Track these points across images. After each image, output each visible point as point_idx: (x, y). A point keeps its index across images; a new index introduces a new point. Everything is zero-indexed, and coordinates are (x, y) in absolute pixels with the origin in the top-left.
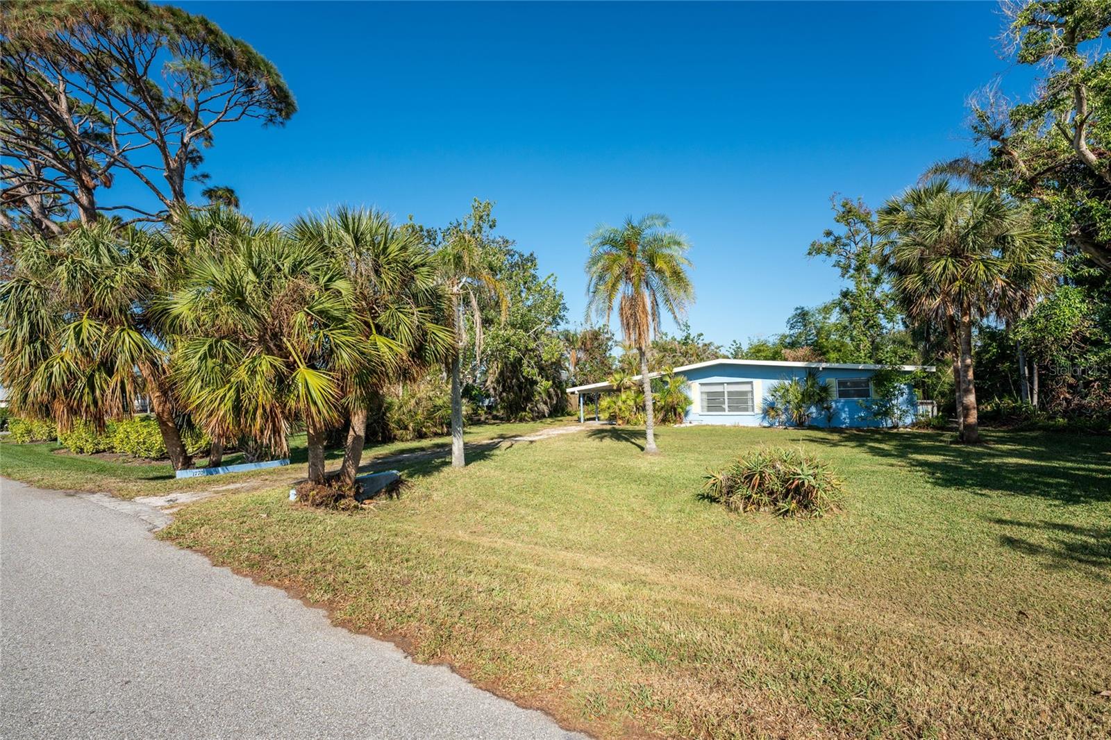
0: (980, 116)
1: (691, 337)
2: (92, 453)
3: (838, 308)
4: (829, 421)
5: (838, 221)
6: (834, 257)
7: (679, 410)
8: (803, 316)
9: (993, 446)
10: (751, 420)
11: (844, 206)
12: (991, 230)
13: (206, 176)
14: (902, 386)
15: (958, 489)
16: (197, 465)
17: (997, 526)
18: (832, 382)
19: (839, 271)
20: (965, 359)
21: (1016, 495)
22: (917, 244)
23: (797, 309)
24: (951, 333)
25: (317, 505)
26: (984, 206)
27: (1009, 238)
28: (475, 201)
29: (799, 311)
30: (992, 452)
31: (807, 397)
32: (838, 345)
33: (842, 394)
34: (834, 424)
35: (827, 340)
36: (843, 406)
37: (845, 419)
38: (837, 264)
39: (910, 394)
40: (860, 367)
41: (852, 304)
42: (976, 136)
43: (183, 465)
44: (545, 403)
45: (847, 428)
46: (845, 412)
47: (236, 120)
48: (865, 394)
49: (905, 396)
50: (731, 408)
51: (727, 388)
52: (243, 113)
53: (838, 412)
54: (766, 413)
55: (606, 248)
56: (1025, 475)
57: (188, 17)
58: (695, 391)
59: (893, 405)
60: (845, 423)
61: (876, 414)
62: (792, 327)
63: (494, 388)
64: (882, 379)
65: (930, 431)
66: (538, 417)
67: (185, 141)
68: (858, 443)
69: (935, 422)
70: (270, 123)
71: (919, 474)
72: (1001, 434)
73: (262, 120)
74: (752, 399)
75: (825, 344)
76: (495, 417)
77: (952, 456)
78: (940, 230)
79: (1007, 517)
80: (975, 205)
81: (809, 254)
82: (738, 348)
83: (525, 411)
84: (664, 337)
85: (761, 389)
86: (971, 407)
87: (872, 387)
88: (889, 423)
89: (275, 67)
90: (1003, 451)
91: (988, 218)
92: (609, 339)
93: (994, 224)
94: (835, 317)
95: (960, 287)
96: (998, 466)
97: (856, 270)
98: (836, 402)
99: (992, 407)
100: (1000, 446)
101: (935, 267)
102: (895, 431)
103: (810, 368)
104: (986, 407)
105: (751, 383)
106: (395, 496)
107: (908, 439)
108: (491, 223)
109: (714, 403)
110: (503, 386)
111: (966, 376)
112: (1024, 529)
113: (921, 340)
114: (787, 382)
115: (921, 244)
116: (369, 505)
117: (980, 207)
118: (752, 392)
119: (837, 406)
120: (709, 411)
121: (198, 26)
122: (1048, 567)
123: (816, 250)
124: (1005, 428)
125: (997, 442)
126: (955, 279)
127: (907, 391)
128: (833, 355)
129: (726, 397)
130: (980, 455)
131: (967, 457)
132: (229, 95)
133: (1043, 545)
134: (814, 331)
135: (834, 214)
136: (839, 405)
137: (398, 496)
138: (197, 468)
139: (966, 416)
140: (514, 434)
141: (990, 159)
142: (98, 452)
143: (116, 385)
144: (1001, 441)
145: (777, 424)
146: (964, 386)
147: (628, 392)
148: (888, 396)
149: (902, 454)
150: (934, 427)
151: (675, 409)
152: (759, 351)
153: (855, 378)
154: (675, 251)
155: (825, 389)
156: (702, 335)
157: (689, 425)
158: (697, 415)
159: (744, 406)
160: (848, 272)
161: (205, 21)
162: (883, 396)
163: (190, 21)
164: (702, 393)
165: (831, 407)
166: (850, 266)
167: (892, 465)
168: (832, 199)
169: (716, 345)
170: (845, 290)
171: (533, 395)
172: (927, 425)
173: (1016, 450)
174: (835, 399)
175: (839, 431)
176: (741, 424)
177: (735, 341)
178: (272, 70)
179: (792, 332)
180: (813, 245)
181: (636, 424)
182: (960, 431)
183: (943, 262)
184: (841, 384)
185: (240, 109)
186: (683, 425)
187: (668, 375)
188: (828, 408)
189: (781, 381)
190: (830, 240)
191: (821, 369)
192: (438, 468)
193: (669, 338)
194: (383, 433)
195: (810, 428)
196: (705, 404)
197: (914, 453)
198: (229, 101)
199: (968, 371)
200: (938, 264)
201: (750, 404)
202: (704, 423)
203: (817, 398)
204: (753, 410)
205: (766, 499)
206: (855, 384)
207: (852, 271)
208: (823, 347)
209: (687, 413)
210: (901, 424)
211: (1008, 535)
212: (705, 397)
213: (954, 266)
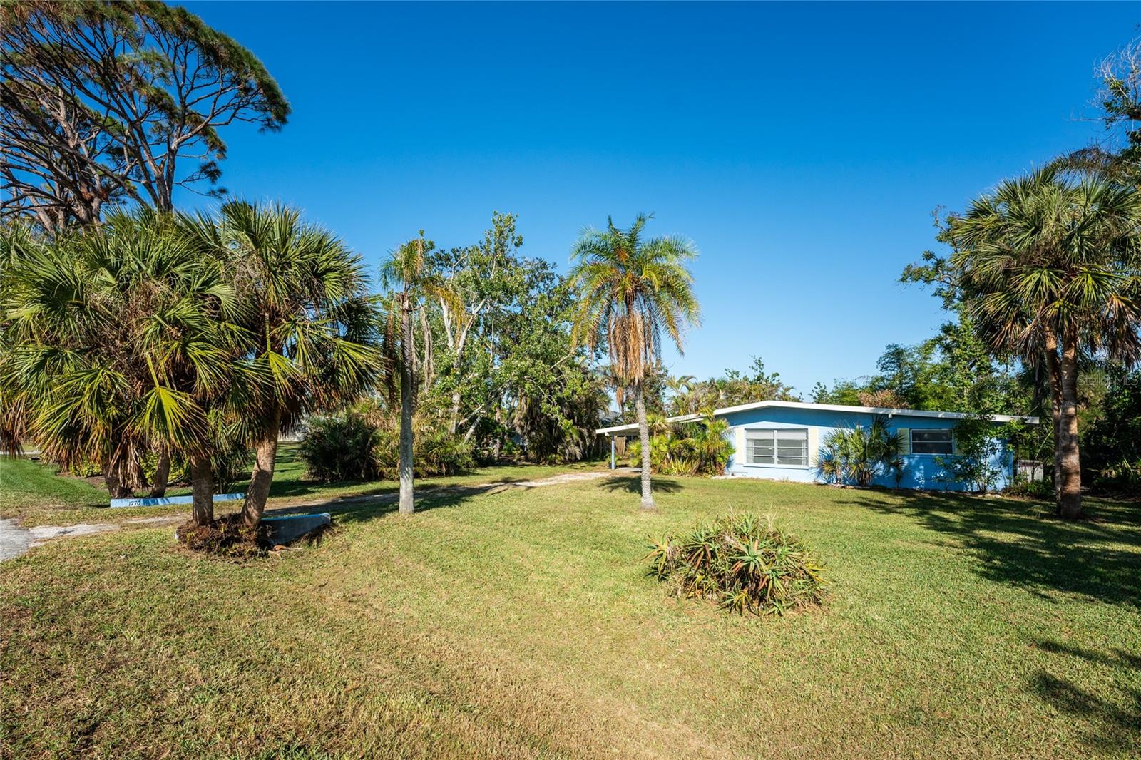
0: (1114, 88)
1: (765, 377)
2: (88, 477)
3: (937, 346)
4: (898, 481)
5: (941, 241)
6: (935, 285)
7: (719, 459)
8: (897, 355)
9: (1100, 524)
10: (804, 475)
11: (949, 223)
12: (1108, 231)
13: (223, 191)
14: (994, 440)
15: (1014, 585)
16: (135, 494)
17: (1037, 653)
18: (905, 432)
19: (940, 301)
20: (1067, 408)
21: (1097, 600)
22: (1002, 252)
23: (889, 347)
24: (1053, 373)
25: (196, 549)
26: (1099, 200)
27: (1132, 241)
28: (496, 214)
29: (892, 349)
30: (1095, 532)
31: (871, 451)
32: (939, 391)
33: (917, 448)
34: (904, 484)
35: (925, 384)
36: (918, 463)
37: (919, 479)
38: (938, 293)
39: (1004, 451)
40: (940, 416)
41: (954, 341)
42: (1109, 115)
43: (119, 493)
44: (577, 445)
45: (920, 491)
46: (919, 470)
47: (227, 124)
48: (947, 450)
49: (998, 454)
50: (783, 460)
51: (778, 436)
52: (233, 116)
53: (910, 470)
54: (821, 466)
55: (589, 257)
56: (1125, 571)
57: (165, 9)
58: (739, 437)
59: (981, 464)
60: (919, 484)
61: (958, 475)
62: (884, 368)
63: (522, 428)
64: (969, 431)
65: (1025, 500)
66: (571, 461)
67: (172, 148)
68: (918, 511)
69: (1034, 489)
70: (267, 129)
71: (970, 559)
72: (1121, 509)
73: (258, 125)
74: (807, 449)
75: (923, 389)
76: (527, 460)
77: (1036, 535)
78: (1033, 233)
79: (1062, 639)
80: (1088, 199)
81: (903, 280)
82: (823, 391)
83: (556, 453)
84: (735, 376)
85: (817, 438)
86: (1073, 470)
87: (954, 441)
88: (975, 488)
89: (260, 61)
90: (1111, 532)
91: (1103, 215)
92: (661, 376)
93: (1114, 223)
94: (937, 357)
95: (1059, 309)
96: (1091, 555)
97: (960, 300)
98: (909, 458)
99: (1118, 473)
100: (1111, 525)
101: (1024, 282)
102: (980, 497)
103: (877, 414)
104: (1111, 473)
105: (806, 430)
106: (315, 543)
107: (990, 509)
108: (516, 240)
109: (762, 452)
110: (532, 424)
111: (1068, 430)
112: (1080, 663)
113: (1030, 384)
114: (847, 432)
115: (1009, 253)
116: (278, 552)
117: (1095, 201)
118: (807, 441)
119: (910, 463)
120: (755, 462)
121: (176, 19)
122: (1090, 741)
123: (911, 275)
124: (1131, 501)
125: (1110, 520)
126: (1052, 298)
127: (1000, 447)
128: (932, 403)
129: (776, 446)
130: (1075, 536)
131: (1052, 537)
132: (215, 96)
133: (1099, 696)
134: (909, 374)
135: (937, 232)
136: (913, 461)
137: (318, 542)
138: (135, 498)
139: (1065, 482)
140: (521, 478)
141: (1129, 146)
142: (93, 475)
143: (21, 403)
144: (1117, 518)
145: (835, 481)
146: (1064, 443)
147: (661, 437)
148: (973, 452)
149: (967, 529)
150: (1032, 495)
151: (714, 458)
152: (844, 395)
153: (935, 428)
154: (672, 261)
155: (895, 441)
156: (778, 375)
157: (730, 477)
158: (742, 465)
159: (797, 458)
160: (952, 302)
161: (183, 11)
162: (965, 452)
163: (168, 13)
164: (748, 440)
165: (902, 463)
166: (954, 295)
167: (941, 544)
168: (935, 214)
169: (785, 386)
170: (947, 324)
171: (564, 436)
172: (1023, 492)
173: (1132, 532)
174: (907, 453)
175: (905, 492)
176: (791, 479)
177: (818, 384)
178: (256, 66)
179: (884, 374)
180: (908, 269)
181: (668, 473)
182: (1057, 502)
183: (1036, 275)
184: (916, 435)
185: (229, 112)
186: (723, 477)
187: (708, 417)
188: (897, 465)
189: (839, 430)
190: (931, 264)
191: (890, 416)
192: (380, 514)
193: (741, 377)
194: (368, 469)
195: (875, 488)
196: (752, 453)
197: (984, 528)
198: (215, 102)
199: (1070, 423)
200: (1028, 278)
201: (804, 455)
202: (749, 476)
203: (883, 451)
204: (807, 463)
205: (713, 583)
206: (934, 436)
207: (956, 301)
208: (920, 393)
209: (729, 463)
210: (989, 488)
211: (1049, 671)
212: (752, 445)
213: (1051, 280)
